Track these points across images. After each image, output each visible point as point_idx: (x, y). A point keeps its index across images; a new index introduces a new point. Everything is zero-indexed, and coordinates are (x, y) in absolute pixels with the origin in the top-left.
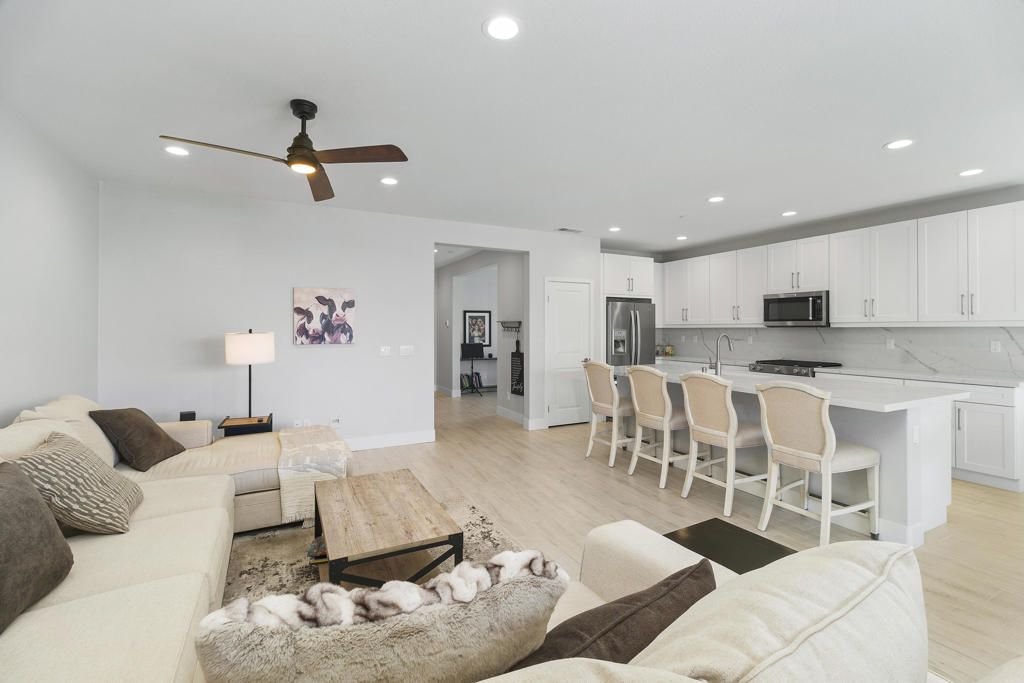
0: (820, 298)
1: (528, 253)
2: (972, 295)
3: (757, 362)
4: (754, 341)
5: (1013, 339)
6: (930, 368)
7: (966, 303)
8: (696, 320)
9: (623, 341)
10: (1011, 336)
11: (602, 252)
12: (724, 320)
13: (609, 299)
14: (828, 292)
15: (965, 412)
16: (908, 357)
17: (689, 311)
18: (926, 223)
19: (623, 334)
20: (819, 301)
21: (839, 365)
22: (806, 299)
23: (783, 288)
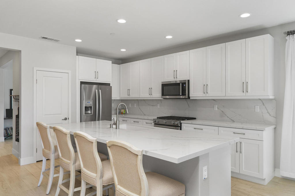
0: (185, 83)
1: (20, 51)
2: (247, 82)
3: (158, 118)
4: (160, 106)
5: (264, 105)
6: (231, 120)
7: (245, 86)
8: (134, 95)
9: (91, 107)
10: (263, 103)
11: (77, 55)
12: (145, 95)
13: (82, 83)
14: (189, 81)
15: (243, 143)
16: (223, 114)
17: (131, 90)
18: (230, 45)
19: (90, 103)
20: (185, 85)
21: (195, 119)
22: (179, 84)
23: (170, 79)
